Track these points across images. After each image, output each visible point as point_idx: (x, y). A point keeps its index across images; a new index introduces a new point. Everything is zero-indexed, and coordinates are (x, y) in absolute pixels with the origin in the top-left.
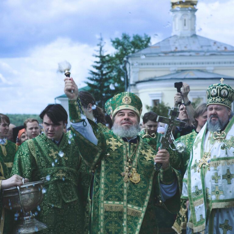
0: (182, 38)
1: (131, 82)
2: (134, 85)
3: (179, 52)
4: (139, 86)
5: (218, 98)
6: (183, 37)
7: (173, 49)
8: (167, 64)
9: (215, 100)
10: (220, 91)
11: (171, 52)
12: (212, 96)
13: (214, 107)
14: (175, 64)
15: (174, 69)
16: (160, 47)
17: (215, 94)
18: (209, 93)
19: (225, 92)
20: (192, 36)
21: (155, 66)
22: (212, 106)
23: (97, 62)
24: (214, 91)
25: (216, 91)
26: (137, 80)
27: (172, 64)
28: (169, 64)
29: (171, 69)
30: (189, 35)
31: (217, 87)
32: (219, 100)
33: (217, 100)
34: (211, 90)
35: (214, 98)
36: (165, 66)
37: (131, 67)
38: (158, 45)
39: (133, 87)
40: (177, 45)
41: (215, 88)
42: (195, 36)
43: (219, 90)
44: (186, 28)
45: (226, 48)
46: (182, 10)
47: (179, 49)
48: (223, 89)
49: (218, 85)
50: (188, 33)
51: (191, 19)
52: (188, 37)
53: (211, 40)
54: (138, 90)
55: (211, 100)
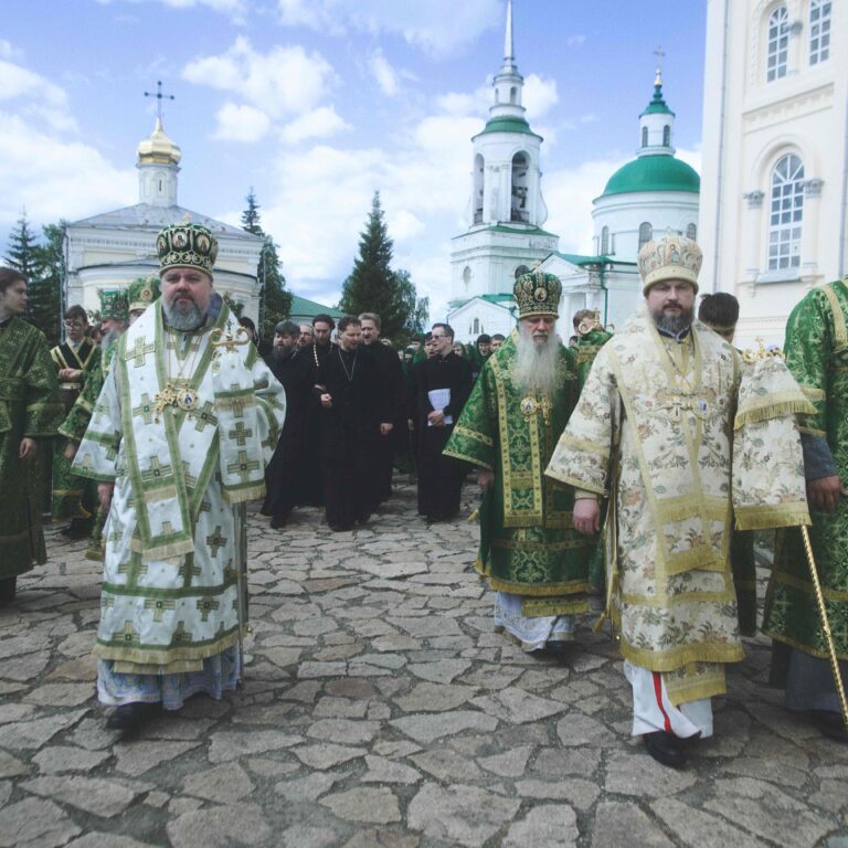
0: (156, 208)
1: (70, 269)
2: (75, 273)
3: (151, 227)
4: (83, 274)
5: (191, 253)
6: (158, 208)
7: (141, 222)
8: (131, 244)
9: (184, 257)
10: (195, 238)
11: (139, 226)
12: (176, 249)
13: (183, 273)
14: (144, 245)
15: (142, 253)
16: (119, 217)
17: (183, 244)
18: (168, 244)
19: (204, 242)
20: (170, 208)
21: (110, 245)
22: (176, 270)
23: (17, 247)
24: (180, 238)
25: (184, 237)
26: (81, 266)
27: (140, 245)
28: (136, 244)
29: (138, 253)
30: (166, 205)
31: (186, 229)
32: (194, 258)
33: (188, 257)
34: (172, 236)
35: (181, 254)
36: (129, 247)
37: (70, 243)
38: (117, 214)
39: (72, 276)
40: (147, 217)
41: (182, 230)
42: (175, 208)
43: (191, 236)
44: (162, 194)
45: (224, 229)
46: (155, 165)
47: (151, 223)
48: (200, 234)
49: (188, 225)
50: (165, 202)
51: (169, 182)
52: (165, 209)
53: (202, 216)
54: (82, 283)
55: (174, 257)
